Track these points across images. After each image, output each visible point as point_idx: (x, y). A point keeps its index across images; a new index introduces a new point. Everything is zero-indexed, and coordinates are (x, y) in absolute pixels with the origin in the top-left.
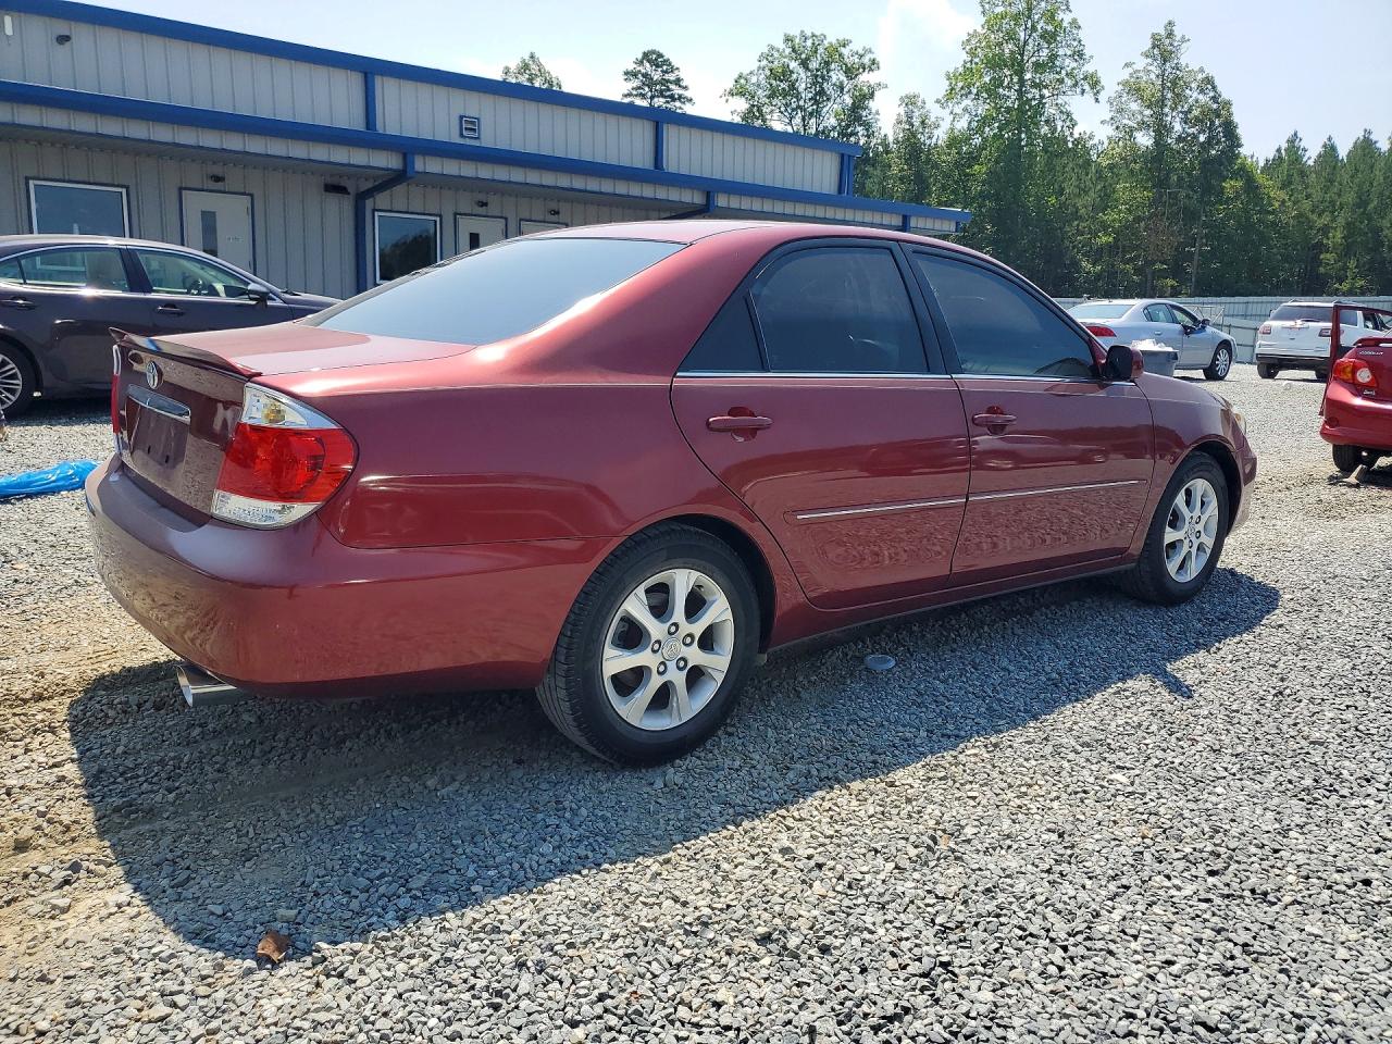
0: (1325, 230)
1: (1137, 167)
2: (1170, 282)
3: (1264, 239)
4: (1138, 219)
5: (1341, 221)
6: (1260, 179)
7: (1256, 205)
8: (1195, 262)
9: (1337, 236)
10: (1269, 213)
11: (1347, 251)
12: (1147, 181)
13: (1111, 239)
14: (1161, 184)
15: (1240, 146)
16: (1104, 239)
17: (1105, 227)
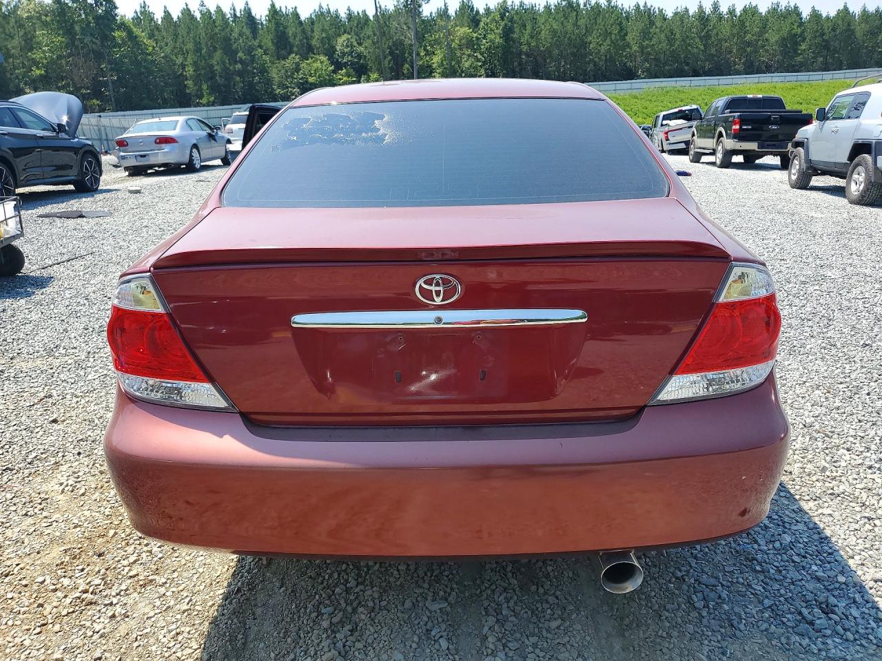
0: (183, 66)
1: (48, 19)
2: (96, 102)
3: (150, 72)
4: (60, 57)
5: (189, 60)
6: (137, 31)
7: (139, 49)
8: (111, 88)
9: (190, 70)
10: (148, 54)
11: (197, 79)
12: (59, 29)
13: (43, 72)
14: (69, 32)
15: (116, 8)
16: (38, 72)
17: (35, 63)
